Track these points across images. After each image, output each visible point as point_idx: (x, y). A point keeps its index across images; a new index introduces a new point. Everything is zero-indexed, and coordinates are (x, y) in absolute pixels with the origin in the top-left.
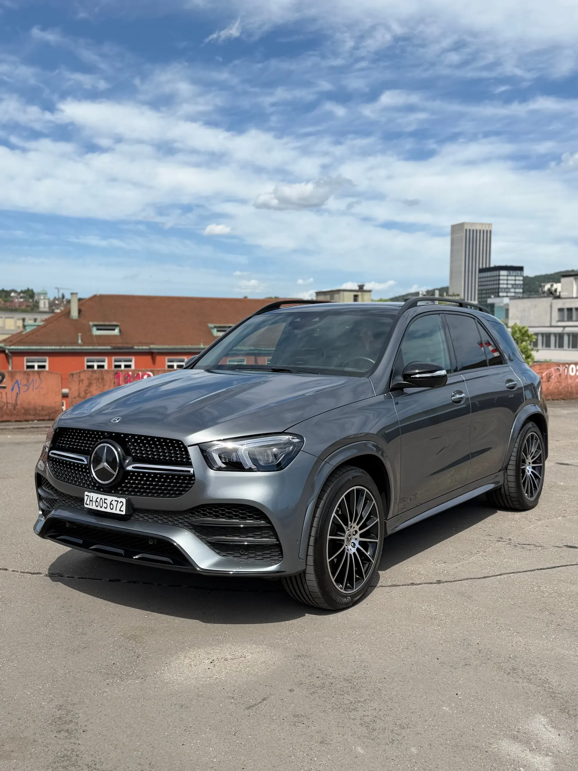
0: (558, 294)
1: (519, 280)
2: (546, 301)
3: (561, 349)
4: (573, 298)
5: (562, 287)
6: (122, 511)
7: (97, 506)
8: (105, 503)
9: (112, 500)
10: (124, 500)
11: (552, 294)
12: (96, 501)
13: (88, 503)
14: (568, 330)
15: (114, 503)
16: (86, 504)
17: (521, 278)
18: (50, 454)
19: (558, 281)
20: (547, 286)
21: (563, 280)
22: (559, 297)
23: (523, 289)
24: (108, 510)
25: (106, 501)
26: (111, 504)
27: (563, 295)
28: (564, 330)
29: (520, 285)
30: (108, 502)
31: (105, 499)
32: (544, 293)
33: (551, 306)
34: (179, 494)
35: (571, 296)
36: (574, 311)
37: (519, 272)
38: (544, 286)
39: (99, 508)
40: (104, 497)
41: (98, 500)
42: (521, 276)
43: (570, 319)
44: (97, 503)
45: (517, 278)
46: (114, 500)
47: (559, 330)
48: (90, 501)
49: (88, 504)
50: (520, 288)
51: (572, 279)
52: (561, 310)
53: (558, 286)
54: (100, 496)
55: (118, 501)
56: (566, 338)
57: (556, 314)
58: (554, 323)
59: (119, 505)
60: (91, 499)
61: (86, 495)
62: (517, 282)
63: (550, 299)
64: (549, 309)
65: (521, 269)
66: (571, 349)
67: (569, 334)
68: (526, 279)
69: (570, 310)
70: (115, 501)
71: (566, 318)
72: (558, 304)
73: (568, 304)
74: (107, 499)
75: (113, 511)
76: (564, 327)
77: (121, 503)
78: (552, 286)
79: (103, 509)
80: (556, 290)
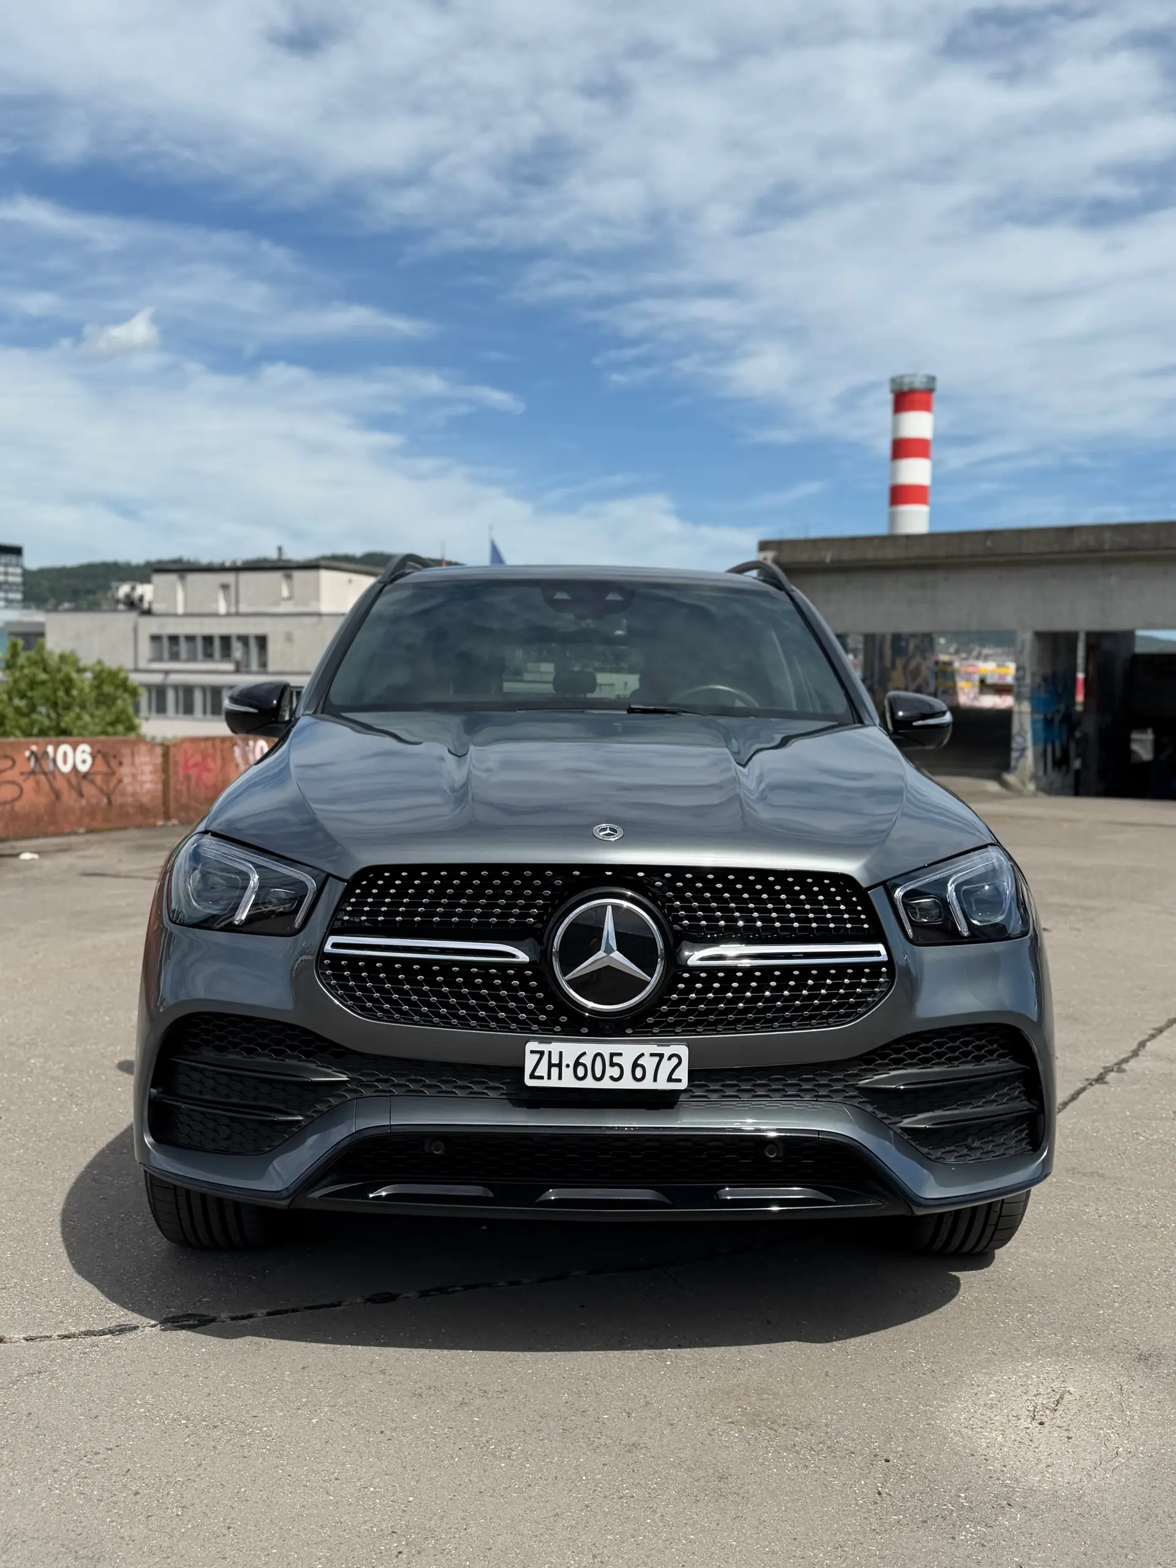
0: (146, 606)
1: (14, 575)
2: (125, 620)
3: (162, 715)
4: (175, 615)
5: (155, 591)
6: (679, 1081)
7: (582, 1079)
8: (612, 1064)
9: (642, 1055)
10: (683, 1051)
11: (132, 604)
12: (577, 1064)
13: (541, 1072)
14: (174, 678)
15: (650, 1063)
16: (532, 1076)
17: (19, 571)
18: (328, 948)
19: (146, 580)
20: (124, 590)
21: (158, 578)
22: (148, 612)
23: (24, 593)
24: (627, 1083)
25: (616, 1060)
26: (635, 1065)
27: (156, 608)
28: (165, 679)
29: (16, 584)
30: (627, 1062)
31: (612, 1055)
32: (118, 601)
33: (135, 630)
34: (846, 1015)
35: (172, 611)
36: (182, 642)
37: (12, 558)
38: (117, 589)
39: (589, 1083)
40: (606, 1049)
41: (586, 1060)
42: (17, 565)
43: (175, 657)
44: (580, 1068)
45: (11, 570)
46: (647, 1055)
47: (157, 679)
48: (550, 1065)
49: (541, 1078)
50: (17, 591)
51: (173, 578)
52: (156, 639)
53: (146, 591)
54: (591, 1049)
55: (661, 1056)
56: (170, 695)
57: (145, 647)
58: (143, 664)
59: (667, 1066)
60: (554, 1062)
61: (533, 1052)
62: (11, 579)
63: (133, 616)
64: (131, 635)
65: (17, 551)
66: (209, 716)
67: (176, 688)
68: (26, 574)
69: (174, 639)
70: (652, 1055)
71: (166, 655)
72: (150, 627)
73: (170, 627)
74: (620, 1054)
75: (648, 1084)
76: (167, 672)
77: (675, 1061)
78: (133, 589)
79: (606, 1084)
80: (141, 599)
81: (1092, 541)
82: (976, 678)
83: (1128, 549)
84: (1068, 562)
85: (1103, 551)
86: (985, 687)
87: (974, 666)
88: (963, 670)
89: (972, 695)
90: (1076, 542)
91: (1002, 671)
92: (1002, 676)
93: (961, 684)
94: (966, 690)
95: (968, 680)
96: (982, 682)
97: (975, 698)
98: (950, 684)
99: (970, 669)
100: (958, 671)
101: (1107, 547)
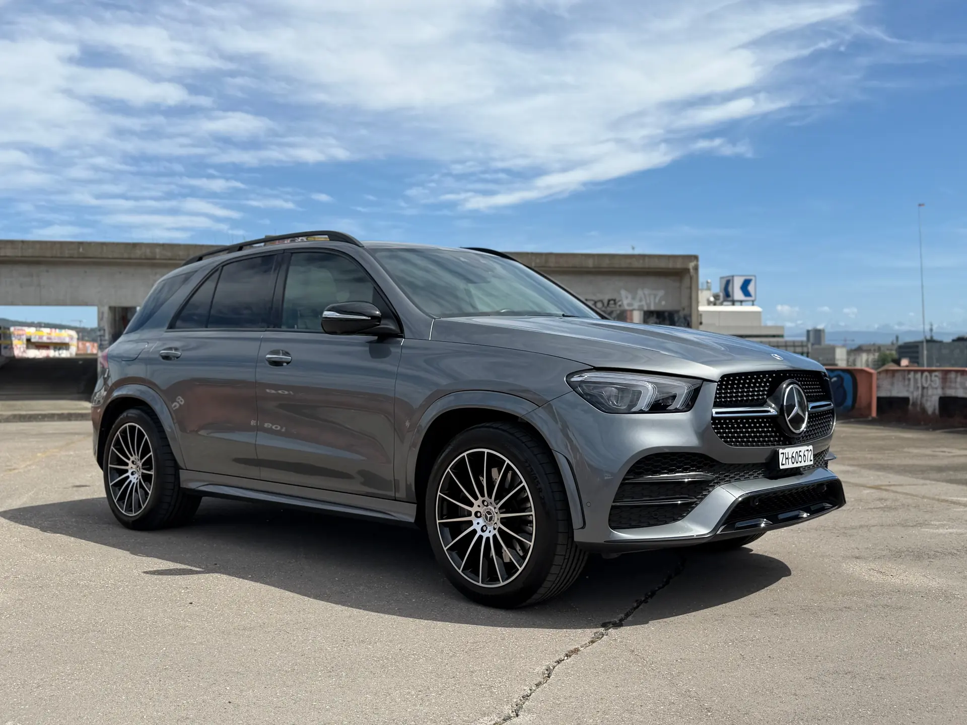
7: (793, 463)
8: (800, 456)
9: (805, 451)
10: (811, 447)
12: (792, 457)
13: (784, 462)
15: (806, 454)
16: (782, 464)
24: (803, 464)
30: (802, 454)
39: (795, 465)
40: (799, 449)
41: (794, 455)
44: (793, 458)
49: (784, 464)
54: (795, 449)
55: (808, 451)
60: (787, 457)
61: (782, 453)
74: (801, 451)
79: (799, 465)
81: (148, 252)
82: (24, 338)
83: (170, 259)
84: (129, 265)
85: (155, 259)
86: (30, 343)
87: (22, 330)
88: (16, 333)
89: (22, 350)
90: (138, 253)
91: (40, 333)
92: (41, 337)
93: (15, 342)
94: (19, 346)
95: (19, 340)
96: (28, 340)
97: (24, 351)
98: (9, 342)
99: (20, 332)
100: (13, 333)
101: (158, 257)
